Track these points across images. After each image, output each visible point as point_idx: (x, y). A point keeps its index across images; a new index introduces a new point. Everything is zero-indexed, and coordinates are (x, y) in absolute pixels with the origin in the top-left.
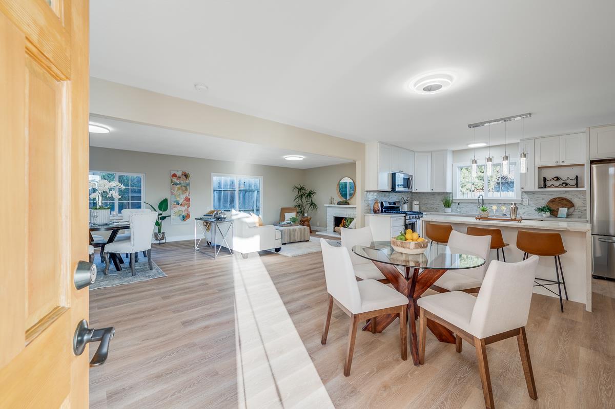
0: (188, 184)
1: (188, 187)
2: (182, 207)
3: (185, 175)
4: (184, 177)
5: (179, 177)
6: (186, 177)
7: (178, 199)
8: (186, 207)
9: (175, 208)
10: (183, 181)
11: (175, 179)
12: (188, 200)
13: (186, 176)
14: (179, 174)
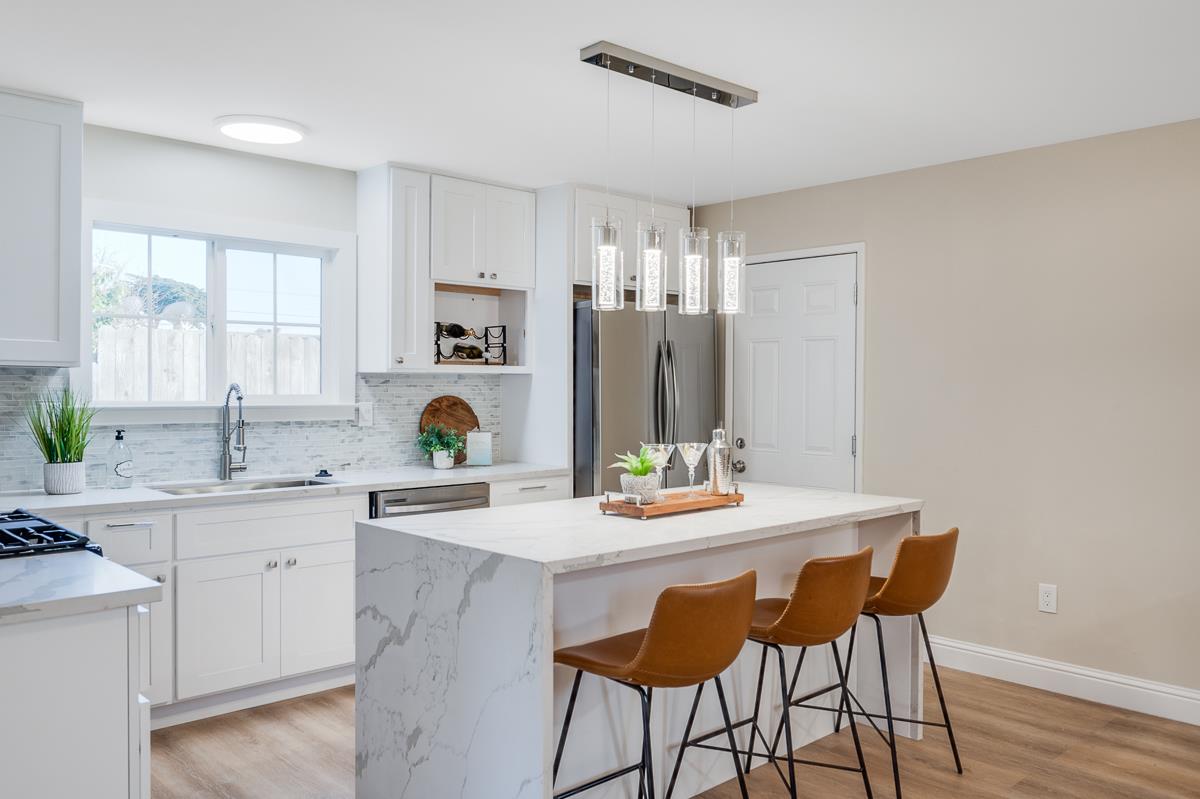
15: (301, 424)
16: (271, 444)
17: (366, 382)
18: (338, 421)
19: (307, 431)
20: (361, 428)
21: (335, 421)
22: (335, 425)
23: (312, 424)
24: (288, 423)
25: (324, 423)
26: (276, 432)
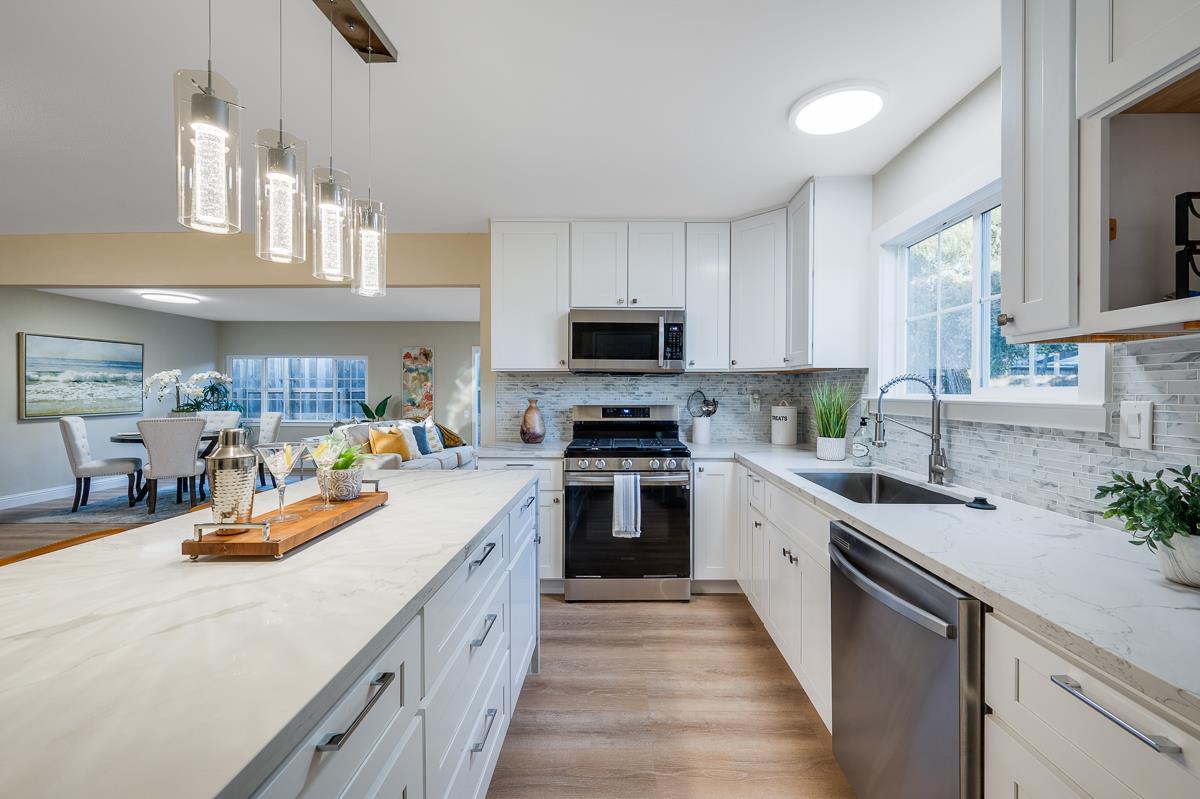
0: (430, 370)
1: (429, 375)
2: (419, 410)
3: (425, 355)
4: (423, 358)
5: (416, 358)
6: (427, 358)
7: (414, 396)
8: (427, 410)
9: (408, 410)
10: (422, 366)
11: (408, 363)
12: (429, 397)
13: (427, 355)
14: (415, 352)
15: (1027, 430)
16: (994, 453)
17: (1141, 361)
18: (1083, 433)
19: (1034, 442)
20: (1127, 452)
21: (1077, 432)
22: (1079, 438)
23: (1043, 432)
24: (1010, 428)
25: (1060, 433)
26: (998, 439)
